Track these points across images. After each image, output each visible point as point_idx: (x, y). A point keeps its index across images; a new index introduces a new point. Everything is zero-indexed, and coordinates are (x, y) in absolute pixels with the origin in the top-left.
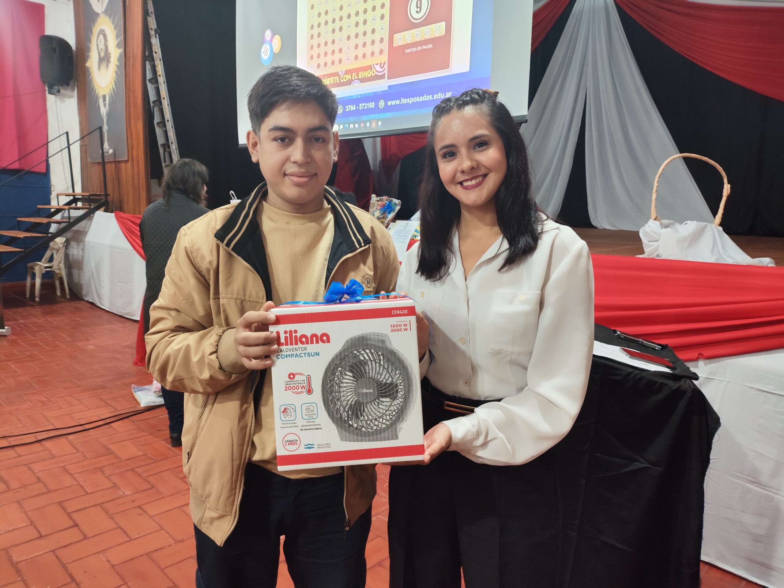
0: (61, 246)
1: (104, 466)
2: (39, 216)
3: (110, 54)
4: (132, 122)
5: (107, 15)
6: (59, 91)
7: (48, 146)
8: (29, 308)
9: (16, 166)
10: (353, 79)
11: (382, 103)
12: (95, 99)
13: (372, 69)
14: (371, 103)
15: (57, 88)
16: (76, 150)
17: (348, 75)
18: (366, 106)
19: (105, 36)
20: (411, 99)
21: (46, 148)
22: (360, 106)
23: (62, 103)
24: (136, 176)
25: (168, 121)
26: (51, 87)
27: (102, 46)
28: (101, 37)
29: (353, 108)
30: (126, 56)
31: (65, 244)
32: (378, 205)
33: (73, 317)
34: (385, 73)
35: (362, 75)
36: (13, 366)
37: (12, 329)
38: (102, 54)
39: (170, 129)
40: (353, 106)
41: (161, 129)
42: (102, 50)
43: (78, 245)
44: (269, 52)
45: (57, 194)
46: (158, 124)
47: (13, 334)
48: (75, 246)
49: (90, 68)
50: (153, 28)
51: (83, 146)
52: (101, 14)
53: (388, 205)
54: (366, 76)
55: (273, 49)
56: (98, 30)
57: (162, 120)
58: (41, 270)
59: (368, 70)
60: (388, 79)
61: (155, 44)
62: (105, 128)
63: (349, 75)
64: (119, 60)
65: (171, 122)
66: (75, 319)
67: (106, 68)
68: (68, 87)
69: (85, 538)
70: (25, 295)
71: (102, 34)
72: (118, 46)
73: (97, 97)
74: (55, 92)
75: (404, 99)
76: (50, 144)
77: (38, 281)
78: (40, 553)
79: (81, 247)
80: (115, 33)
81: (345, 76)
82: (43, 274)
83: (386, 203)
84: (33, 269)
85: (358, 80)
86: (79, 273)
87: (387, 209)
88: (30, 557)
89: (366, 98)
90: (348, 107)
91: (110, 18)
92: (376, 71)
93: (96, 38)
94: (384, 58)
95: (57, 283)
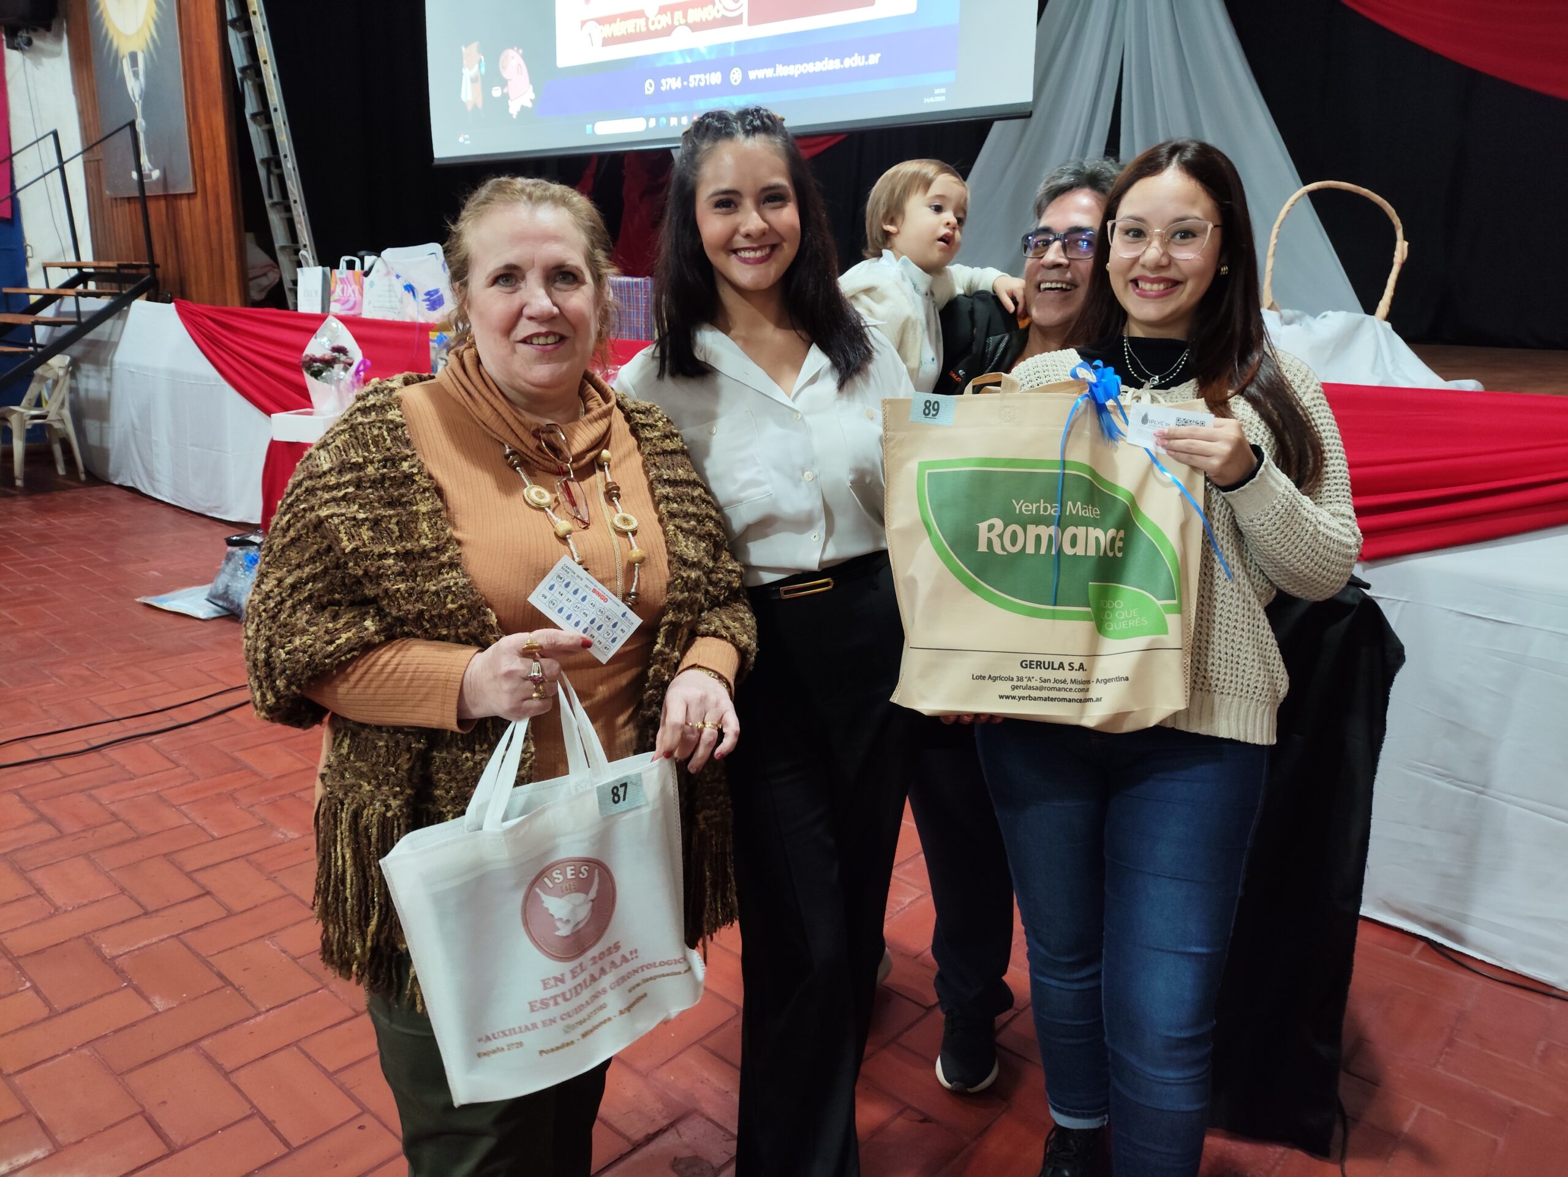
0: (61, 372)
1: (235, 790)
2: (8, 310)
4: (201, 113)
6: (29, 43)
7: (11, 162)
11: (736, 74)
12: (111, 61)
13: (714, 5)
14: (713, 74)
15: (25, 35)
16: (75, 169)
17: (664, 15)
18: (703, 79)
20: (797, 66)
21: (8, 166)
22: (692, 78)
23: (37, 68)
24: (213, 227)
25: (276, 110)
26: (12, 34)
29: (674, 83)
31: (70, 369)
33: (102, 516)
34: (741, 15)
35: (693, 15)
39: (280, 127)
40: (678, 79)
41: (260, 126)
43: (99, 371)
45: (43, 264)
46: (254, 116)
48: (92, 374)
51: (90, 164)
54: (704, 20)
57: (261, 109)
58: (22, 422)
60: (749, 25)
62: (141, 124)
63: (667, 16)
65: (282, 112)
66: (108, 519)
68: (48, 34)
69: (230, 914)
73: (117, 56)
74: (22, 44)
75: (783, 66)
76: (15, 159)
77: (18, 447)
78: (154, 940)
79: (105, 374)
81: (659, 16)
82: (28, 430)
84: (6, 420)
85: (687, 26)
86: (101, 429)
88: (135, 947)
89: (704, 66)
90: (667, 83)
92: (724, 8)
95: (57, 449)
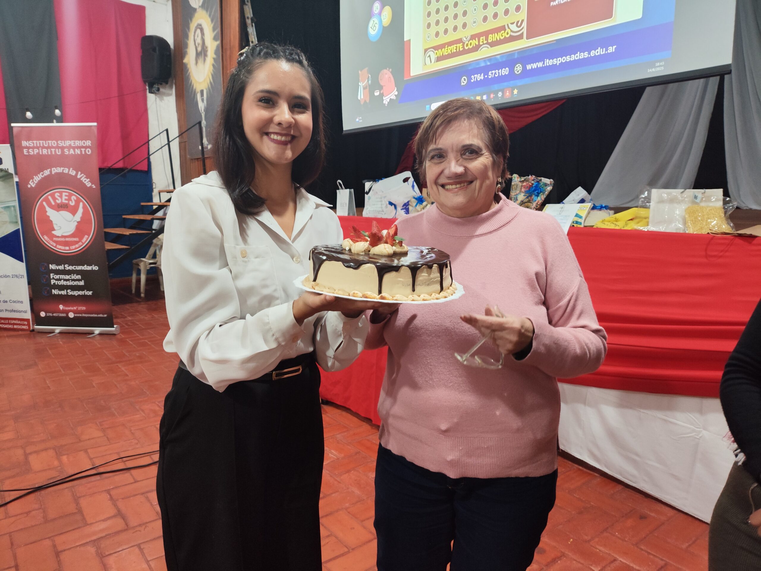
2: (143, 213)
3: (207, 48)
5: (204, 9)
6: (158, 90)
7: (149, 145)
8: (135, 304)
9: (120, 165)
10: (481, 43)
11: (519, 68)
12: (192, 95)
13: (505, 30)
14: (504, 69)
15: (156, 86)
16: (175, 146)
17: (474, 40)
18: (497, 73)
19: (202, 30)
20: (558, 59)
21: (147, 146)
22: (490, 74)
23: (162, 102)
26: (151, 86)
27: (199, 40)
28: (199, 31)
29: (480, 77)
30: (223, 49)
32: (522, 186)
34: (523, 32)
35: (492, 38)
36: (123, 369)
37: (121, 327)
38: (199, 49)
40: (481, 75)
42: (199, 44)
44: (377, 26)
45: (159, 191)
47: (122, 332)
49: (187, 64)
50: (249, 16)
51: (182, 143)
52: (199, 8)
53: (536, 186)
54: (498, 39)
55: (383, 22)
56: (196, 25)
58: (146, 266)
59: (500, 32)
60: (527, 39)
61: (251, 33)
63: (476, 40)
64: (216, 53)
67: (203, 62)
68: (167, 86)
70: (132, 290)
71: (199, 28)
72: (215, 39)
73: (195, 92)
74: (155, 91)
75: (549, 60)
76: (150, 142)
77: (143, 278)
80: (212, 25)
81: (471, 41)
82: (148, 270)
83: (533, 184)
84: (138, 265)
85: (487, 44)
87: (535, 190)
89: (498, 65)
90: (475, 78)
91: (207, 11)
92: (512, 31)
93: (193, 34)
94: (523, 15)
